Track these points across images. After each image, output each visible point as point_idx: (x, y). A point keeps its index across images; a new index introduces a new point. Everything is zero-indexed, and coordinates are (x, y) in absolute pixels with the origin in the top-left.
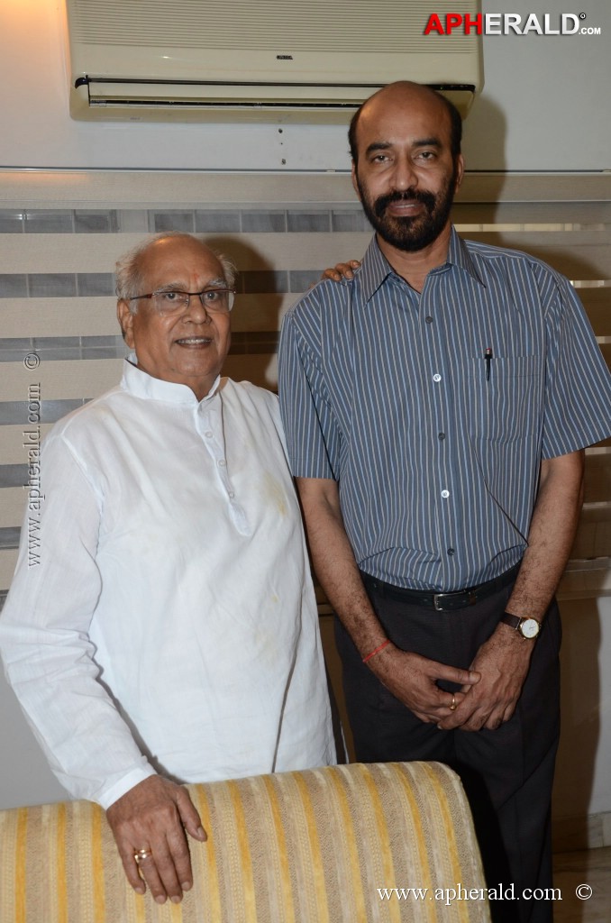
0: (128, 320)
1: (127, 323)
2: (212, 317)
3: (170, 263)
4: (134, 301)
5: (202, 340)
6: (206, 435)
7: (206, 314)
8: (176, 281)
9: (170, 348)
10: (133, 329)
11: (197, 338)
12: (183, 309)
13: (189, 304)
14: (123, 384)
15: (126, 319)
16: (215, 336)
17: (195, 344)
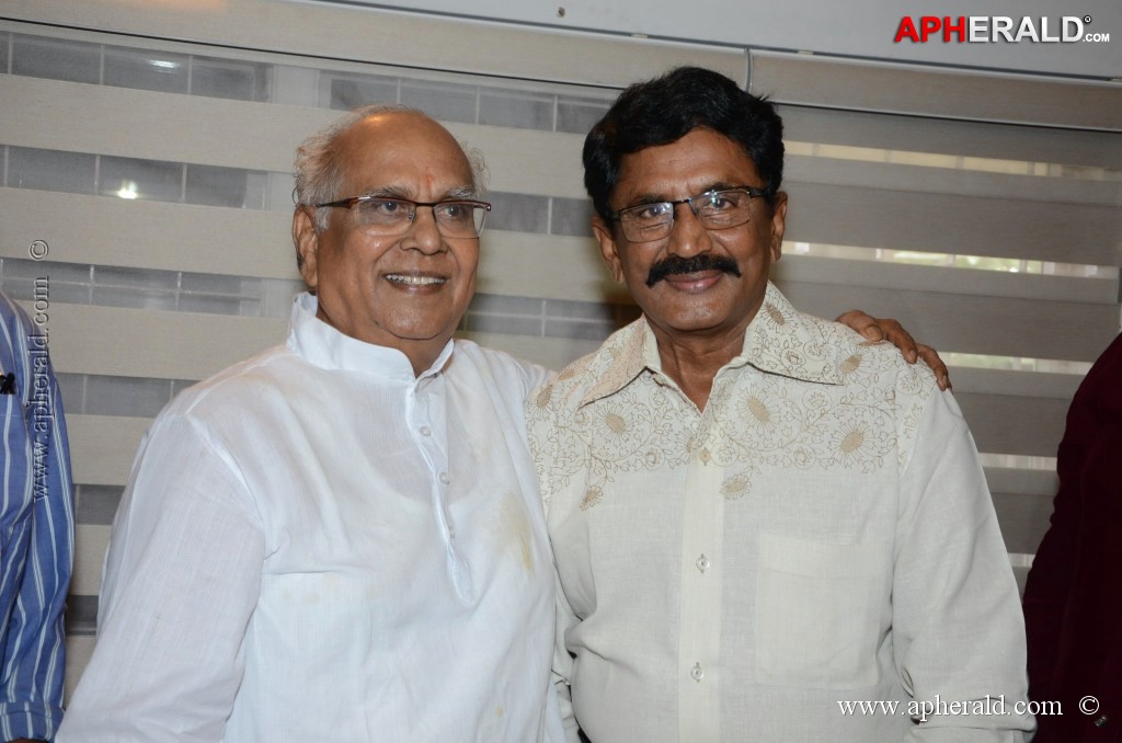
0: (310, 242)
1: (306, 244)
2: (450, 243)
3: (391, 153)
4: (324, 209)
5: (431, 280)
6: (422, 430)
7: (441, 235)
8: (398, 182)
9: (376, 288)
10: (318, 255)
11: (421, 274)
12: (404, 227)
13: (415, 219)
14: (291, 343)
15: (305, 238)
16: (454, 274)
17: (418, 286)
